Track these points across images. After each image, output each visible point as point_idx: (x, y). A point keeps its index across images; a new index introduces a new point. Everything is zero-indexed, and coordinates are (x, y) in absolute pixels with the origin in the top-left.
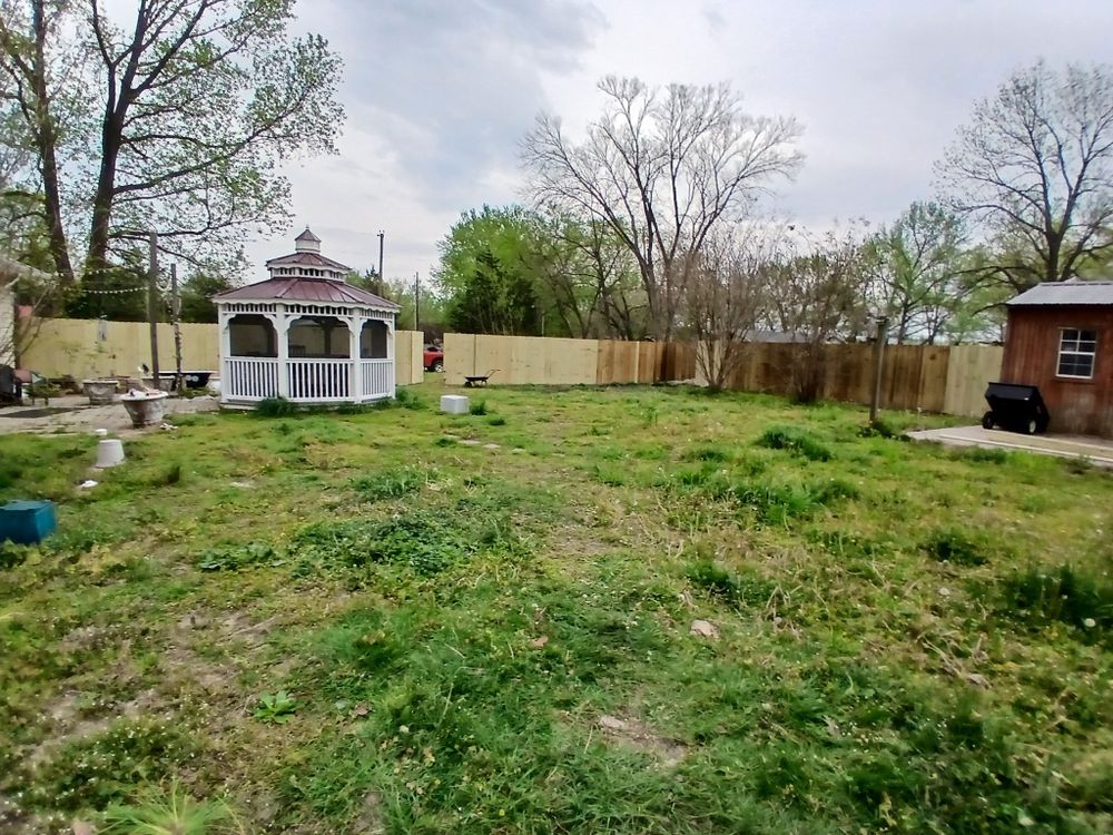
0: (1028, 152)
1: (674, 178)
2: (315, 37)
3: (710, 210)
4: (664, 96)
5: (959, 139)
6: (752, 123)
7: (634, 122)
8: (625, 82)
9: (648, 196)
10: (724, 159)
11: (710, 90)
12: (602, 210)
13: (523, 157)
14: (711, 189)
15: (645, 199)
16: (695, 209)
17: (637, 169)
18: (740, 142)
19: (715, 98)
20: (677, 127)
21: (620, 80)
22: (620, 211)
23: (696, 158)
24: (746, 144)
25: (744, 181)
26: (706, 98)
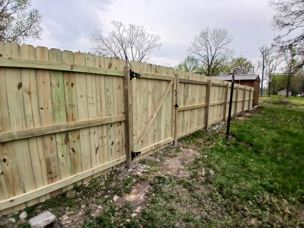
0: (205, 48)
1: (132, 48)
2: (35, 10)
3: (141, 56)
4: (128, 27)
5: (191, 45)
6: (150, 35)
7: (121, 33)
8: (118, 23)
9: (126, 52)
10: (144, 44)
11: (139, 27)
12: (114, 55)
13: (91, 40)
14: (141, 51)
15: (125, 53)
16: (137, 56)
17: (122, 45)
18: (147, 40)
19: (141, 29)
20: (132, 35)
21: (117, 22)
22: (118, 55)
23: (137, 43)
24: (149, 40)
25: (149, 50)
26: (138, 28)
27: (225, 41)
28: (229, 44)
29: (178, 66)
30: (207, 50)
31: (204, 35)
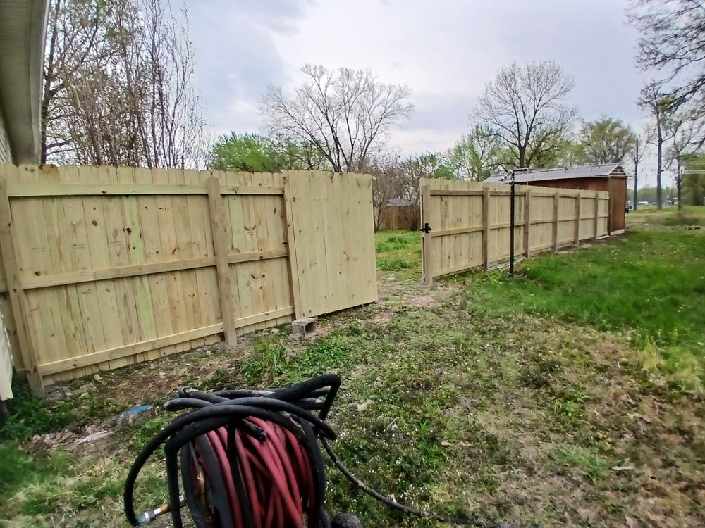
0: (511, 108)
1: (347, 119)
3: (368, 136)
4: (337, 75)
5: (479, 104)
6: (385, 88)
7: (323, 89)
8: (316, 68)
9: (334, 129)
10: (373, 108)
11: (362, 73)
12: (309, 137)
13: (261, 109)
14: (368, 124)
15: (333, 131)
16: (360, 136)
17: (326, 114)
18: (381, 98)
19: (364, 76)
20: (346, 91)
21: (312, 67)
22: (319, 137)
23: (358, 108)
24: (384, 99)
25: (385, 120)
26: (360, 76)
27: (555, 89)
28: (566, 96)
29: (455, 150)
30: (516, 113)
31: (507, 79)
